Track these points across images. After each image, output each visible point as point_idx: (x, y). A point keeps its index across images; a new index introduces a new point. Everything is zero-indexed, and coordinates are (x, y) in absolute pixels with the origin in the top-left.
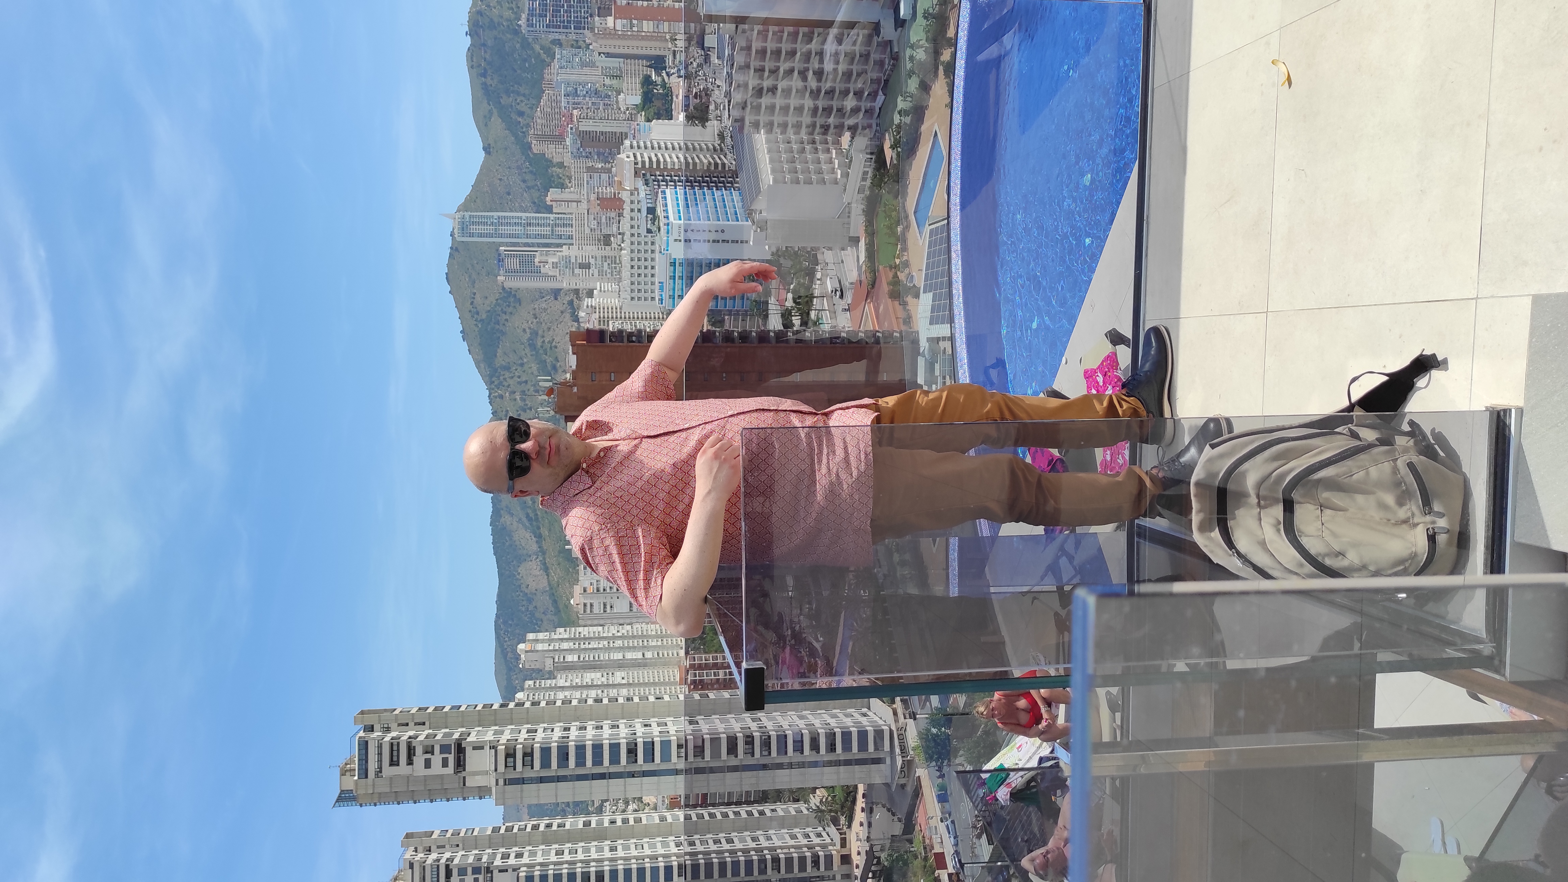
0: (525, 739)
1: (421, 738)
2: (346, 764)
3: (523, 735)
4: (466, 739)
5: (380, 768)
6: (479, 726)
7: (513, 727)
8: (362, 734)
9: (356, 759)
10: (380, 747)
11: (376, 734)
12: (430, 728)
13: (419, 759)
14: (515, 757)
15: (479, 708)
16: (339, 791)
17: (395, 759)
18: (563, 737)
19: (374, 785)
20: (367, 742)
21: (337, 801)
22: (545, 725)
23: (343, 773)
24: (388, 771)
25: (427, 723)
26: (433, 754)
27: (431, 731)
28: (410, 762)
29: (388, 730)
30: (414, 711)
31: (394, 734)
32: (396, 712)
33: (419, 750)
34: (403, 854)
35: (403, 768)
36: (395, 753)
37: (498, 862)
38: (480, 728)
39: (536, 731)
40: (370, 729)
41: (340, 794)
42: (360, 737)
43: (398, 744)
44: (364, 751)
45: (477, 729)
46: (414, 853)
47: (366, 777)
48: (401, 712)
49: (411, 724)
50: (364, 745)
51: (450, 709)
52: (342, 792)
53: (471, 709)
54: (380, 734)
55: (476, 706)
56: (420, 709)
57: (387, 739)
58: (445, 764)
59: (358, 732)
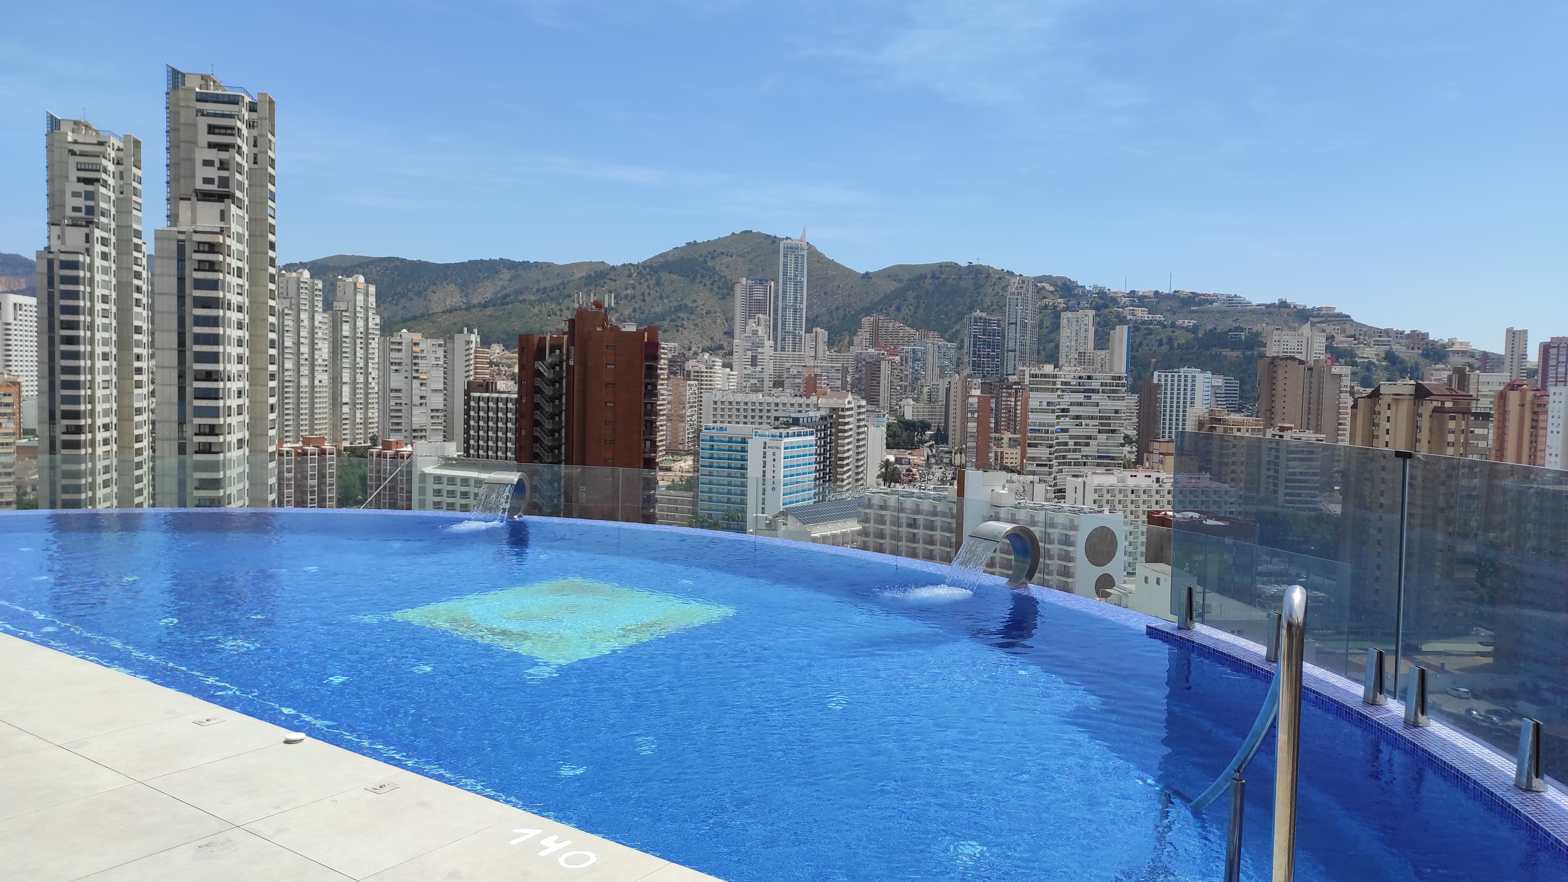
0: (229, 265)
1: (238, 158)
2: (214, 82)
3: (235, 263)
4: (234, 203)
5: (208, 115)
6: (250, 219)
7: (247, 253)
8: (247, 99)
9: (220, 92)
10: (231, 116)
11: (246, 115)
12: (250, 169)
13: (214, 155)
14: (209, 252)
15: (270, 220)
16: (184, 71)
17: (217, 131)
18: (229, 304)
19: (189, 107)
20: (237, 103)
21: (174, 70)
22: (247, 287)
23: (204, 78)
24: (203, 123)
25: (256, 166)
26: (219, 169)
27: (246, 169)
28: (211, 145)
29: (251, 125)
30: (270, 153)
31: (245, 131)
32: (270, 136)
33: (224, 155)
34: (116, 136)
35: (204, 138)
36: (223, 131)
37: (98, 233)
38: (246, 220)
39: (240, 276)
40: (253, 108)
41: (181, 73)
42: (243, 97)
43: (233, 135)
44: (227, 100)
45: (246, 217)
46: (116, 147)
47: (198, 100)
48: (270, 141)
49: (255, 150)
50: (234, 100)
51: (270, 191)
52: (184, 75)
53: (270, 212)
54: (246, 117)
55: (274, 218)
56: (273, 161)
57: (239, 124)
58: (207, 181)
59: (249, 95)
